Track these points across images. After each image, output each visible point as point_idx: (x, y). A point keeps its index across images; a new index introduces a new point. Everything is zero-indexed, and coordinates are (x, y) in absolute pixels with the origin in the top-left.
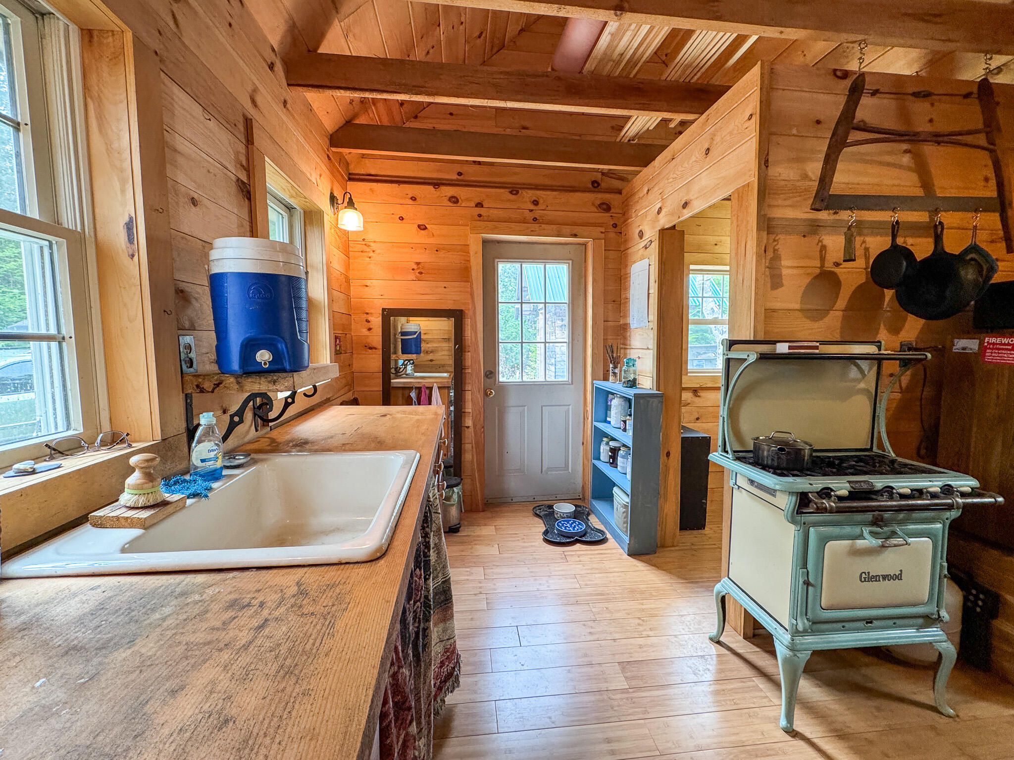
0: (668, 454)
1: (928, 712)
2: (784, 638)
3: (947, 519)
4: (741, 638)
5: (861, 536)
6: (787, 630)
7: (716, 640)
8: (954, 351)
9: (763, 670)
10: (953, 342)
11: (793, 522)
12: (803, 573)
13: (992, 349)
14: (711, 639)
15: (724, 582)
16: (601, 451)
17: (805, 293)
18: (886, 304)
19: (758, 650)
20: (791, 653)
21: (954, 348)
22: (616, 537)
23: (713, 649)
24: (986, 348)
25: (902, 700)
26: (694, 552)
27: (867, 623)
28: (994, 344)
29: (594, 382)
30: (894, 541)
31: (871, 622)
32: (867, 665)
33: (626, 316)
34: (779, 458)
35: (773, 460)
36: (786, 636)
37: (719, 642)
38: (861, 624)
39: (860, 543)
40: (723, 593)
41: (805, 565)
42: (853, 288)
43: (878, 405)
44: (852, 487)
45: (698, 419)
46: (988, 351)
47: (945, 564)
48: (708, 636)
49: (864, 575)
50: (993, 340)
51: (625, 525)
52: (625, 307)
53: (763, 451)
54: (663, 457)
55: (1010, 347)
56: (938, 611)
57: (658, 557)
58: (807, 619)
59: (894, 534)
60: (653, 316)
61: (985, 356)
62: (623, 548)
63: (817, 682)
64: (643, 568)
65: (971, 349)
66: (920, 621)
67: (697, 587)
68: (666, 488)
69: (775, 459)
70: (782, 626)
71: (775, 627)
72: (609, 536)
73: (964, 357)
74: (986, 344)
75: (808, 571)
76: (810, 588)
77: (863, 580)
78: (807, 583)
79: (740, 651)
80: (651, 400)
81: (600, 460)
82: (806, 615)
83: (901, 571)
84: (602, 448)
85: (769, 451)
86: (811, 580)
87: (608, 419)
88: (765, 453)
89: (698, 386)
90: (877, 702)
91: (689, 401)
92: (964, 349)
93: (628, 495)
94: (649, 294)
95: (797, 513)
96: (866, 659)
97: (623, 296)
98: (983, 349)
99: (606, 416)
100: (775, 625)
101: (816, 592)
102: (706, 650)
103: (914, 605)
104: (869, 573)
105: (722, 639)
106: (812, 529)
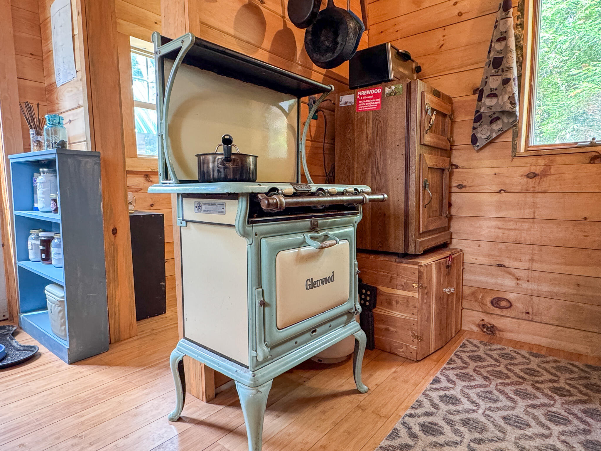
0: (115, 231)
1: (353, 396)
2: (245, 377)
3: (355, 223)
4: (204, 403)
5: (303, 244)
6: (247, 367)
7: (177, 417)
8: (340, 106)
9: (227, 427)
10: (339, 98)
11: (245, 235)
12: (258, 293)
13: (362, 100)
14: (171, 420)
15: (180, 345)
16: (30, 247)
17: (237, 18)
18: (298, 57)
19: (221, 407)
20: (254, 391)
21: (340, 103)
22: (54, 347)
23: (174, 429)
24: (359, 100)
25: (335, 395)
26: (154, 337)
27: (313, 332)
28: (363, 96)
29: (9, 157)
30: (328, 242)
31: (315, 331)
32: (309, 378)
33: (50, 74)
34: (225, 168)
35: (219, 171)
36: (247, 375)
37: (180, 419)
38: (308, 335)
39: (304, 250)
40: (180, 359)
41: (260, 285)
42: (275, 33)
43: (300, 142)
44: (295, 189)
45: (152, 205)
46: (360, 102)
47: (356, 263)
48: (167, 418)
49: (309, 283)
50: (362, 93)
51: (63, 328)
52: (48, 63)
53: (208, 163)
54: (107, 236)
55: (372, 97)
56: (355, 305)
57: (111, 353)
58: (266, 345)
59: (326, 237)
60: (81, 63)
61: (358, 106)
62: (63, 359)
63: (276, 414)
64: (89, 372)
65: (350, 102)
66: (345, 318)
67: (156, 370)
68: (115, 272)
69: (222, 170)
70: (242, 365)
71: (236, 369)
72: (42, 349)
73: (347, 109)
74: (358, 97)
75: (263, 290)
76: (267, 309)
77: (308, 288)
78: (263, 304)
79: (203, 418)
80: (84, 160)
81: (29, 260)
82: (265, 342)
83: (333, 272)
84: (30, 242)
85: (214, 162)
86: (267, 300)
87: (36, 205)
88: (211, 165)
89: (150, 170)
90: (322, 407)
91: (141, 187)
92: (346, 103)
93: (62, 287)
94: (73, 36)
95: (248, 223)
96: (307, 374)
97: (45, 49)
98: (357, 101)
99: (33, 202)
100: (235, 367)
101: (271, 312)
102: (165, 435)
103: (341, 304)
104: (312, 279)
105: (183, 414)
106: (263, 241)
